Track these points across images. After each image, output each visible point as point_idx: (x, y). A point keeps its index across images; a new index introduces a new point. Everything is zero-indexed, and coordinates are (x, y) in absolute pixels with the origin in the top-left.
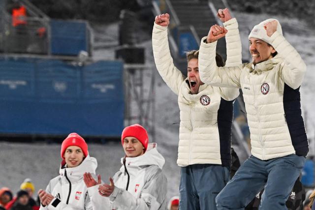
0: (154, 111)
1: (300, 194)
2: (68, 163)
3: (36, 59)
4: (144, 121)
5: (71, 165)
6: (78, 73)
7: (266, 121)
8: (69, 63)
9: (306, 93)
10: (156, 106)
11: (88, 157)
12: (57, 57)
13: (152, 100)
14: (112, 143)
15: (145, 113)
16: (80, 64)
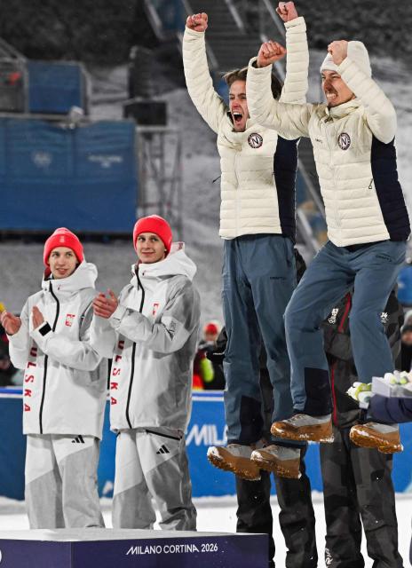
0: (181, 194)
1: (396, 315)
2: (54, 272)
3: (7, 120)
4: (166, 209)
5: (60, 276)
6: (69, 140)
7: (345, 189)
8: (55, 125)
9: (404, 167)
10: (184, 188)
11: (84, 264)
12: (38, 116)
13: (177, 178)
14: (118, 242)
15: (167, 198)
16: (72, 126)
